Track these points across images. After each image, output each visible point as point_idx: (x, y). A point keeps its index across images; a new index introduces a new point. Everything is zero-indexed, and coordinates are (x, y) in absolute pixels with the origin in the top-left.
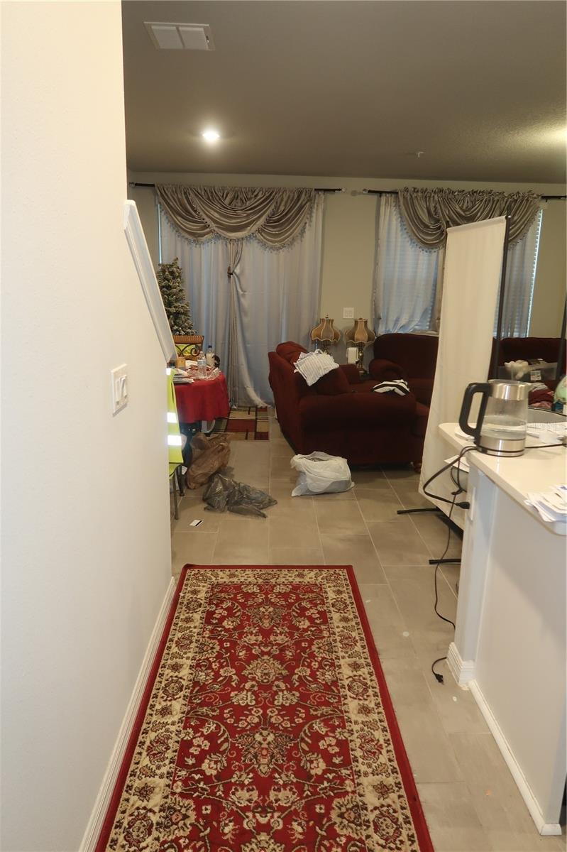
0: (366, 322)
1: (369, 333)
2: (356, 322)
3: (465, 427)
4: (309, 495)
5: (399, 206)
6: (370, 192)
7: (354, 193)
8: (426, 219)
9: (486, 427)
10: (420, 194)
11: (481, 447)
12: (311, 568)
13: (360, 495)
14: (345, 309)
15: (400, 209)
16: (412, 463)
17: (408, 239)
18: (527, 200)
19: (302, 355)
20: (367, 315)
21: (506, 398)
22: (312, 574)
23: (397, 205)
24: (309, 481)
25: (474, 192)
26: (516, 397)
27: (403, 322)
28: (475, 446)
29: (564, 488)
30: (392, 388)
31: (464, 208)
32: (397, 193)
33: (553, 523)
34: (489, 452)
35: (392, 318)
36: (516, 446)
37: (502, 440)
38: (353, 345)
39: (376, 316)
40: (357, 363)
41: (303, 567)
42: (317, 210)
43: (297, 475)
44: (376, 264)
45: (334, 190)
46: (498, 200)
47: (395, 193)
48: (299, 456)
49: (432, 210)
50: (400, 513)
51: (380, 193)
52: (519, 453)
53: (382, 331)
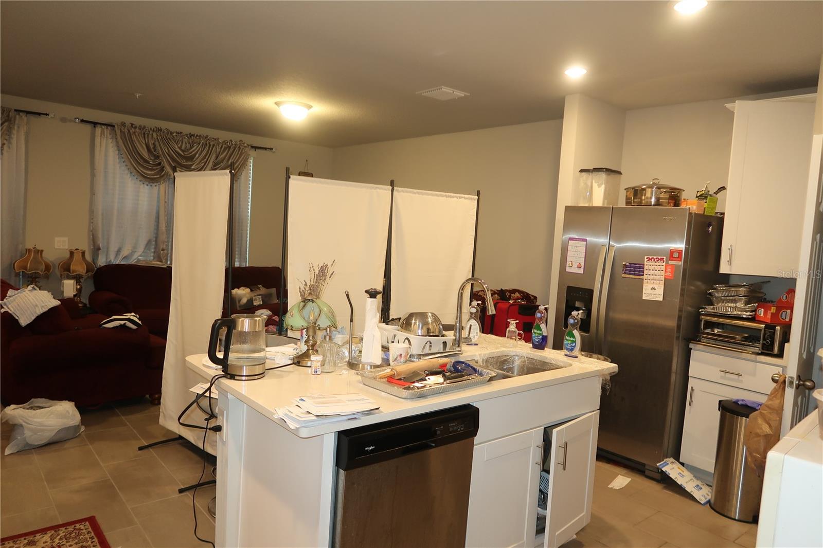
0: (83, 253)
1: (88, 264)
2: (72, 253)
3: (213, 359)
4: (29, 449)
5: (116, 139)
6: (82, 121)
7: (64, 120)
8: (145, 154)
9: (232, 356)
10: (137, 130)
11: (229, 374)
12: (44, 531)
13: (92, 439)
14: (57, 239)
15: (117, 142)
16: (148, 396)
17: (127, 171)
18: (239, 148)
19: (10, 292)
20: (84, 245)
21: (247, 330)
22: (47, 537)
23: (114, 137)
24: (27, 433)
25: (191, 135)
26: (255, 328)
27: (125, 252)
28: (223, 373)
29: (302, 400)
30: (122, 322)
31: (183, 147)
32: (114, 126)
33: (297, 429)
34: (236, 378)
35: (113, 248)
36: (258, 370)
37: (246, 366)
38: (69, 278)
39: (94, 245)
40: (75, 296)
41: (34, 533)
42: (18, 131)
43: (10, 429)
44: (93, 193)
45: (39, 114)
46: (214, 145)
47: (111, 126)
48: (13, 406)
49: (151, 146)
50: (141, 449)
51: (95, 124)
52: (261, 375)
53: (102, 262)
